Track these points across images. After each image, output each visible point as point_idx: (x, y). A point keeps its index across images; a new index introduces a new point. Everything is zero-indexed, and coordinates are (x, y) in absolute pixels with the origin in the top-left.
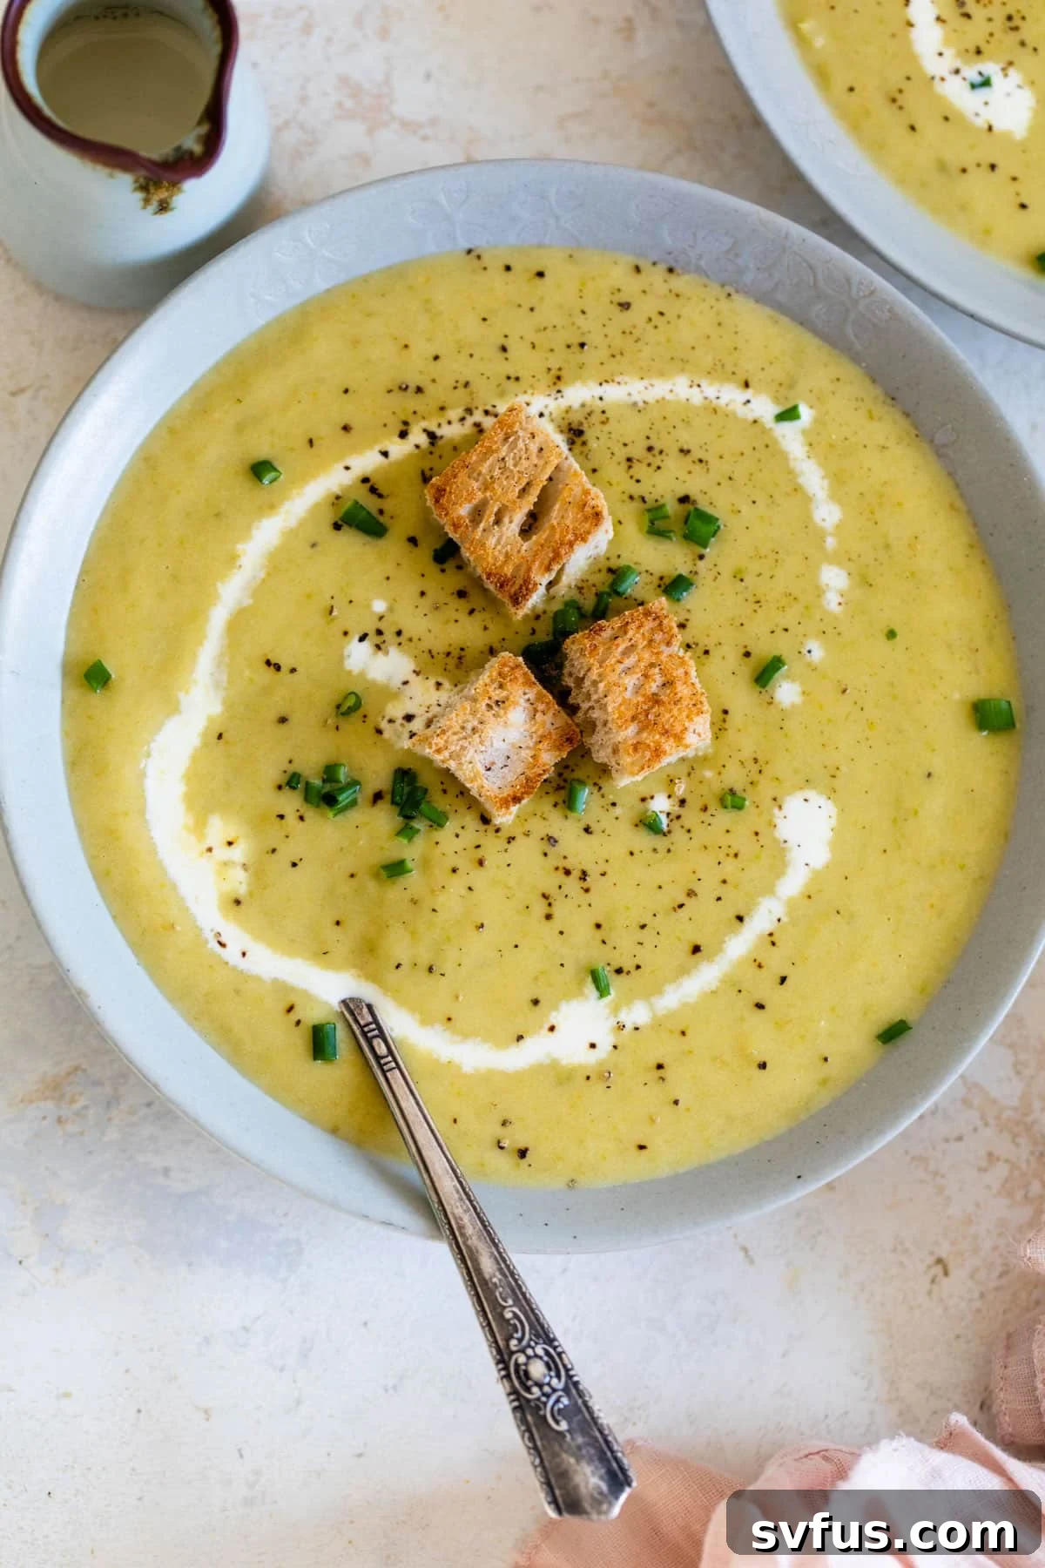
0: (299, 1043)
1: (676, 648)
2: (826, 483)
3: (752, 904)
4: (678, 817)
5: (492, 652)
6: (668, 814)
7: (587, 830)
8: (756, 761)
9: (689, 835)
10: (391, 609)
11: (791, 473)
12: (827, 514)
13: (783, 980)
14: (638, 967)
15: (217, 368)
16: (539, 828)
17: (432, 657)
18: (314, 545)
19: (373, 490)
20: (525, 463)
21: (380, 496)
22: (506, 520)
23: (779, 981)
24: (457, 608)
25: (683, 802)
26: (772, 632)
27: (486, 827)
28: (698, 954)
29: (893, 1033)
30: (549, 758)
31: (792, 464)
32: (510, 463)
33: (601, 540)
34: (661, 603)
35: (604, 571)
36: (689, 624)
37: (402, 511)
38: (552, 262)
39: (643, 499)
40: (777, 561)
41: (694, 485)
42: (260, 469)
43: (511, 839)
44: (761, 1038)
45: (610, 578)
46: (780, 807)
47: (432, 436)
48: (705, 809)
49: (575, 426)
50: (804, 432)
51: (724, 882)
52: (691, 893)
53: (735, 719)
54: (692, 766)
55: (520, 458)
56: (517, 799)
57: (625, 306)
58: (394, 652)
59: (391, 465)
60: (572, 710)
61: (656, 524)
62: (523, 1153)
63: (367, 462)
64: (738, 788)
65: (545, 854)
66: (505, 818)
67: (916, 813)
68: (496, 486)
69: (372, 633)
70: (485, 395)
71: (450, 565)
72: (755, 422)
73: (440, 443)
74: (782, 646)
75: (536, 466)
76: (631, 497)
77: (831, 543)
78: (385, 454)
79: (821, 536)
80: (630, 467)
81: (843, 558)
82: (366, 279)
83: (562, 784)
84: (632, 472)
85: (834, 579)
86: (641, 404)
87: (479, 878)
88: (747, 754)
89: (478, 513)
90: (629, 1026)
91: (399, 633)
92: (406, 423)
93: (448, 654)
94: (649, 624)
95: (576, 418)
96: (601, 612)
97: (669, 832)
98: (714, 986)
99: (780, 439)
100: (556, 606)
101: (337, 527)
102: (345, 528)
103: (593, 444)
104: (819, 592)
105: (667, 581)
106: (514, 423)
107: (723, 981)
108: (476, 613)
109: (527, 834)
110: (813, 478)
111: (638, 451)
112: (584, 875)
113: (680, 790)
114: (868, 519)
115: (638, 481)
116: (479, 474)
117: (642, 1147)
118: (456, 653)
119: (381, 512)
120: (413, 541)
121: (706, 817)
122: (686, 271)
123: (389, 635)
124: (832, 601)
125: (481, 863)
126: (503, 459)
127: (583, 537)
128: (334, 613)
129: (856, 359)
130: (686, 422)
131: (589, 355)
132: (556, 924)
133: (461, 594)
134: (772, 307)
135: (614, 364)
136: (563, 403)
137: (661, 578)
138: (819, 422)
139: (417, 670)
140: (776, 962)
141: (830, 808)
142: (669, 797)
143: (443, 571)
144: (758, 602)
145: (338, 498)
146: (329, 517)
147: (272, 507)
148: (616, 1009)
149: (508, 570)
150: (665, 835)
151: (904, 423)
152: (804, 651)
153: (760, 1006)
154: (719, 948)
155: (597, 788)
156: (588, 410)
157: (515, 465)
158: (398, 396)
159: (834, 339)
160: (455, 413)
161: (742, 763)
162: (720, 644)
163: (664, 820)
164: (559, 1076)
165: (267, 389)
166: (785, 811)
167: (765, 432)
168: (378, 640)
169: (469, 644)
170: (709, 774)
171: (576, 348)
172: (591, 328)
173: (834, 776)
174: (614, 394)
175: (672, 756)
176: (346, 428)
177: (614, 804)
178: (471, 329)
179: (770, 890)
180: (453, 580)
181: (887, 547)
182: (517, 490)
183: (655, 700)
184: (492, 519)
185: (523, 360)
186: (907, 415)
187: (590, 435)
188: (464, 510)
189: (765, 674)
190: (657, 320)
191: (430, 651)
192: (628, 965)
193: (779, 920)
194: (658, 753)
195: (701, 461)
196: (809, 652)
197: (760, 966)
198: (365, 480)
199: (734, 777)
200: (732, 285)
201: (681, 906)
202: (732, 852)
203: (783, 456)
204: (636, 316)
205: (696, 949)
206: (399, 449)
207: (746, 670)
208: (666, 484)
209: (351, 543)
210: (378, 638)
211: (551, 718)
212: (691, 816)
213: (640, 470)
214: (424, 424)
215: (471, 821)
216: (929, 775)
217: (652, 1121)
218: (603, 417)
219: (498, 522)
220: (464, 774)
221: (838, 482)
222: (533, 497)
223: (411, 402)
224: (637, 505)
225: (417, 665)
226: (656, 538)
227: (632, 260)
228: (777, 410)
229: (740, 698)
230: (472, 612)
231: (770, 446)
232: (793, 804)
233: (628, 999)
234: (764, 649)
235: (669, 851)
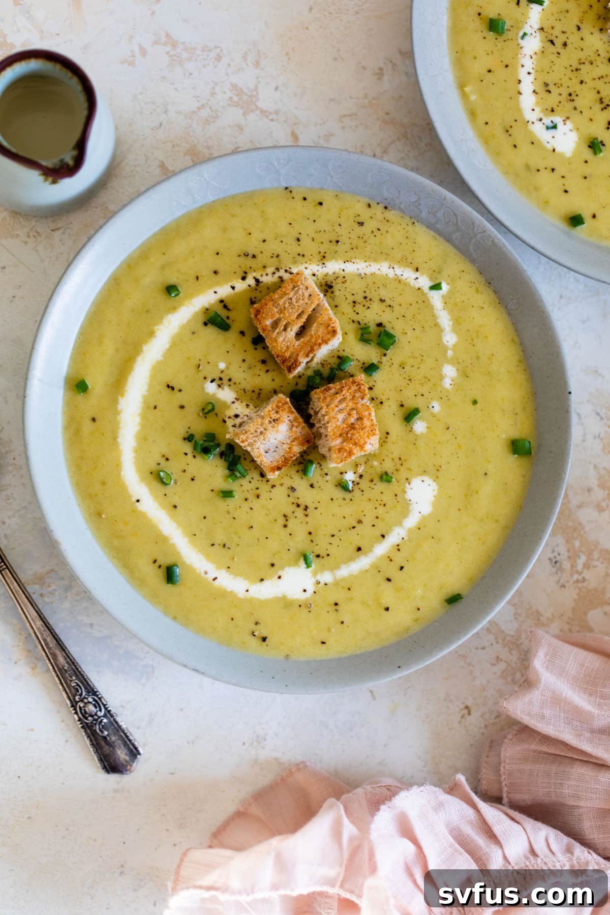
0: (161, 575)
1: (366, 401)
2: (451, 323)
3: (390, 530)
4: (358, 484)
5: (275, 392)
6: (353, 482)
7: (312, 486)
8: (400, 459)
9: (362, 493)
10: (227, 368)
11: (434, 316)
12: (450, 339)
13: (402, 568)
14: (328, 555)
15: (155, 235)
16: (288, 482)
17: (245, 392)
18: (193, 333)
19: (225, 307)
20: (301, 302)
21: (229, 310)
22: (289, 329)
23: (400, 568)
24: (260, 368)
25: (361, 476)
26: (416, 396)
27: (262, 479)
28: (360, 552)
29: (453, 600)
30: (297, 449)
31: (435, 311)
32: (294, 301)
33: (335, 342)
34: (362, 377)
35: (336, 357)
36: (375, 388)
37: (239, 319)
38: (328, 198)
39: (359, 323)
40: (422, 360)
41: (386, 318)
42: (171, 289)
43: (273, 486)
44: (388, 595)
45: (337, 361)
46: (409, 483)
47: (257, 281)
48: (372, 481)
49: (329, 283)
50: (443, 297)
51: (377, 517)
52: (360, 522)
53: (392, 437)
54: (368, 458)
55: (299, 299)
56: (279, 468)
57: (361, 224)
58: (226, 388)
59: (235, 293)
60: (311, 426)
61: (364, 336)
62: (264, 639)
63: (224, 291)
64: (389, 472)
65: (289, 496)
66: (272, 476)
67: (477, 492)
68: (286, 312)
69: (217, 379)
70: (287, 263)
71: (259, 347)
72: (419, 289)
73: (261, 285)
74: (419, 403)
75: (307, 303)
76: (353, 321)
77: (450, 353)
78: (233, 288)
79: (445, 349)
80: (354, 306)
81: (455, 362)
82: (233, 197)
83: (302, 461)
84: (355, 308)
85: (450, 372)
86: (363, 275)
87: (256, 504)
88: (396, 455)
89: (275, 324)
90: (322, 583)
91: (230, 380)
92: (246, 273)
93: (253, 391)
94: (354, 388)
95: (330, 279)
96: (331, 378)
97: (353, 490)
98: (367, 567)
99: (431, 299)
100: (310, 373)
101: (205, 324)
102: (209, 325)
103: (337, 293)
104: (441, 378)
105: (366, 365)
106: (298, 281)
107: (371, 566)
108: (270, 372)
109: (282, 485)
110: (445, 320)
111: (359, 298)
112: (306, 508)
113: (361, 470)
114: (470, 343)
115: (357, 313)
116: (279, 304)
117: (323, 643)
118: (257, 391)
119: (228, 318)
120: (242, 333)
121: (372, 485)
122: (394, 208)
123: (225, 381)
124: (447, 383)
125: (258, 497)
126: (291, 298)
127: (326, 342)
128: (200, 368)
129: (473, 261)
130: (385, 286)
131: (341, 247)
132: (288, 530)
133: (264, 362)
134: (434, 231)
135: (353, 252)
136: (325, 270)
137: (364, 364)
138: (451, 293)
139: (237, 398)
140: (399, 559)
141: (434, 486)
142: (355, 473)
143: (256, 349)
144: (411, 380)
145: (207, 309)
146: (202, 319)
147: (174, 309)
148: (315, 574)
149: (287, 355)
150: (350, 492)
151: (493, 296)
152: (430, 407)
153: (389, 580)
154: (371, 550)
155: (319, 465)
156: (336, 275)
157: (296, 302)
158: (243, 258)
159: (463, 250)
160: (270, 270)
161: (393, 459)
162: (389, 399)
163: (351, 485)
164: (285, 603)
165: (179, 248)
166: (411, 486)
167: (423, 294)
168: (220, 382)
169: (264, 387)
170: (376, 463)
171: (334, 243)
172: (343, 233)
173: (438, 470)
174: (350, 268)
175: (358, 453)
176: (215, 272)
177: (326, 474)
178: (283, 228)
179: (400, 524)
180: (260, 354)
181: (478, 358)
182: (296, 315)
183: (352, 427)
184: (282, 328)
185: (307, 246)
186: (495, 292)
187: (336, 288)
188: (268, 322)
189: (410, 416)
190: (376, 233)
191: (244, 390)
192: (323, 553)
193: (403, 539)
194: (350, 453)
195: (390, 306)
196: (433, 407)
197: (391, 560)
198: (222, 301)
199: (388, 466)
200: (415, 218)
201: (354, 527)
202: (382, 503)
203: (430, 307)
204: (366, 229)
205: (359, 549)
206: (241, 286)
207: (400, 413)
208: (371, 316)
209: (212, 332)
210: (220, 381)
211: (300, 429)
212: (364, 484)
213: (359, 308)
214: (255, 274)
215: (256, 476)
216: (486, 474)
217: (329, 630)
218: (343, 280)
219: (285, 329)
220: (254, 454)
221: (457, 323)
222: (304, 319)
223: (249, 262)
224: (355, 325)
225: (237, 395)
226: (363, 343)
227: (367, 200)
228: (431, 284)
229: (396, 426)
230: (267, 371)
231: (425, 302)
232: (416, 482)
233: (322, 569)
234: (411, 403)
235: (351, 500)
